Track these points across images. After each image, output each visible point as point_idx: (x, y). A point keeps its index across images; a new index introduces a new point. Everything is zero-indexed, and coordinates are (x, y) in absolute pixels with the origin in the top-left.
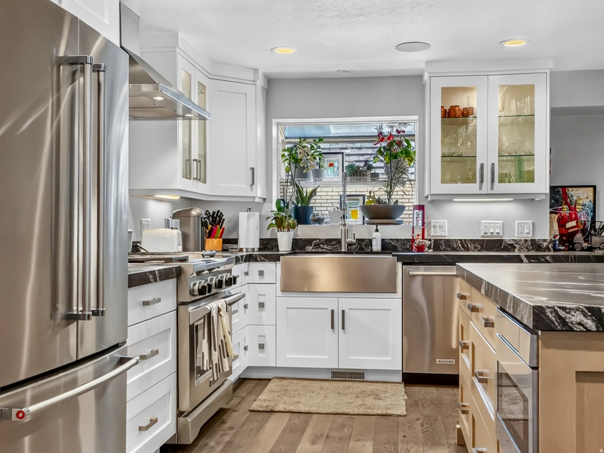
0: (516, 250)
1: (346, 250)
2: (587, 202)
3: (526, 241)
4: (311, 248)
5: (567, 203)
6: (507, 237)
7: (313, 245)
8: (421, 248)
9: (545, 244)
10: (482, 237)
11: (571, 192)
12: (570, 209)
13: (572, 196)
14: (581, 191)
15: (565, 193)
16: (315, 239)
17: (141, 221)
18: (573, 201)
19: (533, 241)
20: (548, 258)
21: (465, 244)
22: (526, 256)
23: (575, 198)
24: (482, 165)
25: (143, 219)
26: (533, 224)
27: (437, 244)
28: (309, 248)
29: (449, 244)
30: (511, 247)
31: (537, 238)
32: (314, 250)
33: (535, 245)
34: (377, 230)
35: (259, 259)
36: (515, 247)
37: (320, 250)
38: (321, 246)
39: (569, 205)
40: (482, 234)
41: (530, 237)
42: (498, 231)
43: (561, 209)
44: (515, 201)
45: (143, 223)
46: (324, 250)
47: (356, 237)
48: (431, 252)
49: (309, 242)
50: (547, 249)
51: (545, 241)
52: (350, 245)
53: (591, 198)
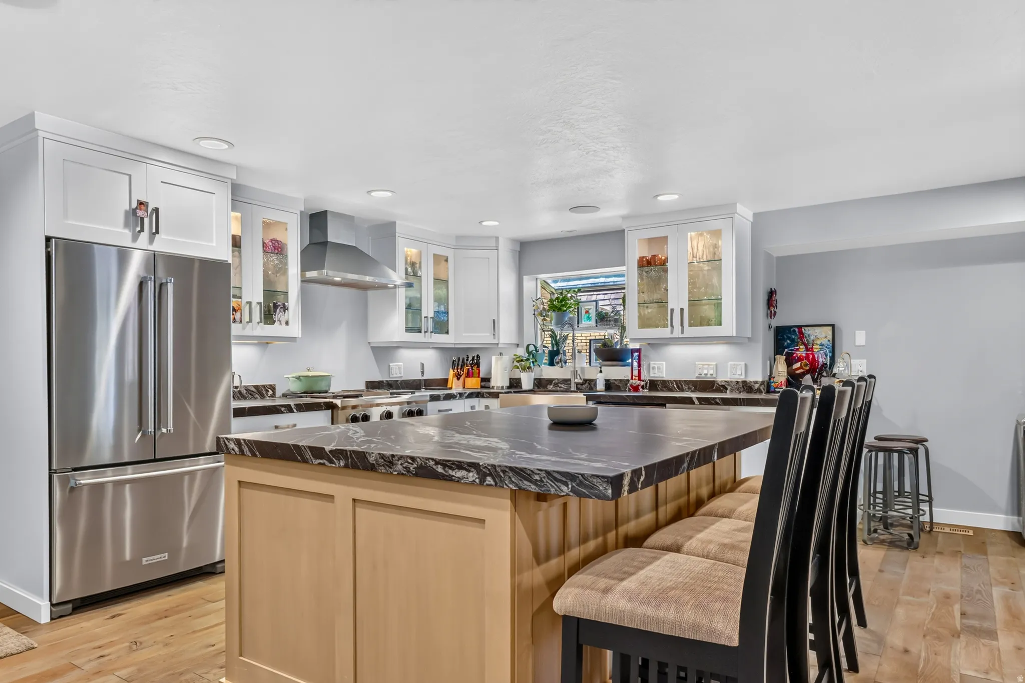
0: (728, 391)
1: (575, 390)
2: (825, 341)
3: (737, 382)
4: (552, 386)
5: (804, 344)
6: (721, 379)
7: (553, 384)
8: (636, 389)
9: (757, 386)
10: (697, 377)
11: (807, 331)
12: (807, 349)
13: (809, 336)
14: (818, 330)
15: (801, 333)
16: (554, 379)
17: (389, 365)
18: (811, 341)
19: (744, 382)
20: (718, 401)
21: (680, 385)
22: (698, 398)
23: (812, 338)
24: (672, 310)
25: (391, 364)
26: (746, 365)
27: (653, 385)
28: (551, 387)
29: (665, 385)
30: (722, 388)
31: (748, 379)
32: (554, 388)
33: (746, 387)
34: (601, 372)
35: (485, 396)
36: (727, 389)
37: (558, 389)
38: (560, 385)
39: (806, 345)
40: (697, 375)
41: (742, 378)
42: (711, 372)
43: (797, 350)
44: (727, 343)
45: (391, 367)
46: (562, 389)
47: (582, 378)
48: (646, 393)
49: (550, 381)
50: (759, 391)
51: (756, 382)
52: (577, 384)
53: (830, 337)
